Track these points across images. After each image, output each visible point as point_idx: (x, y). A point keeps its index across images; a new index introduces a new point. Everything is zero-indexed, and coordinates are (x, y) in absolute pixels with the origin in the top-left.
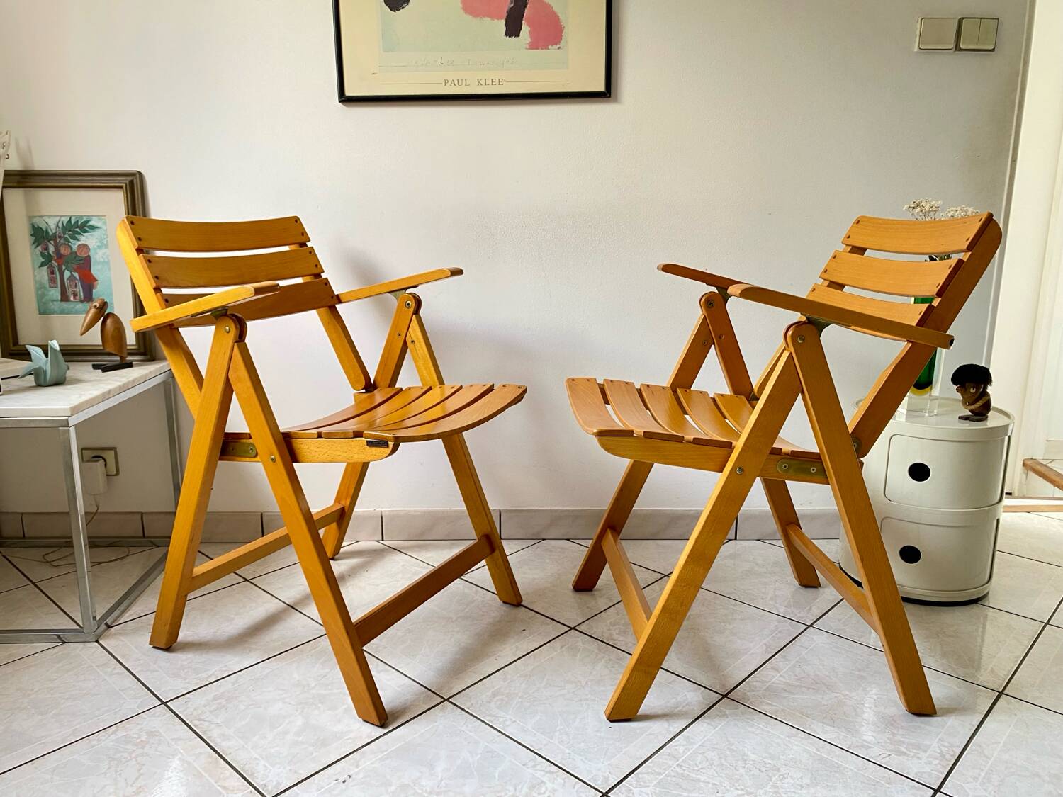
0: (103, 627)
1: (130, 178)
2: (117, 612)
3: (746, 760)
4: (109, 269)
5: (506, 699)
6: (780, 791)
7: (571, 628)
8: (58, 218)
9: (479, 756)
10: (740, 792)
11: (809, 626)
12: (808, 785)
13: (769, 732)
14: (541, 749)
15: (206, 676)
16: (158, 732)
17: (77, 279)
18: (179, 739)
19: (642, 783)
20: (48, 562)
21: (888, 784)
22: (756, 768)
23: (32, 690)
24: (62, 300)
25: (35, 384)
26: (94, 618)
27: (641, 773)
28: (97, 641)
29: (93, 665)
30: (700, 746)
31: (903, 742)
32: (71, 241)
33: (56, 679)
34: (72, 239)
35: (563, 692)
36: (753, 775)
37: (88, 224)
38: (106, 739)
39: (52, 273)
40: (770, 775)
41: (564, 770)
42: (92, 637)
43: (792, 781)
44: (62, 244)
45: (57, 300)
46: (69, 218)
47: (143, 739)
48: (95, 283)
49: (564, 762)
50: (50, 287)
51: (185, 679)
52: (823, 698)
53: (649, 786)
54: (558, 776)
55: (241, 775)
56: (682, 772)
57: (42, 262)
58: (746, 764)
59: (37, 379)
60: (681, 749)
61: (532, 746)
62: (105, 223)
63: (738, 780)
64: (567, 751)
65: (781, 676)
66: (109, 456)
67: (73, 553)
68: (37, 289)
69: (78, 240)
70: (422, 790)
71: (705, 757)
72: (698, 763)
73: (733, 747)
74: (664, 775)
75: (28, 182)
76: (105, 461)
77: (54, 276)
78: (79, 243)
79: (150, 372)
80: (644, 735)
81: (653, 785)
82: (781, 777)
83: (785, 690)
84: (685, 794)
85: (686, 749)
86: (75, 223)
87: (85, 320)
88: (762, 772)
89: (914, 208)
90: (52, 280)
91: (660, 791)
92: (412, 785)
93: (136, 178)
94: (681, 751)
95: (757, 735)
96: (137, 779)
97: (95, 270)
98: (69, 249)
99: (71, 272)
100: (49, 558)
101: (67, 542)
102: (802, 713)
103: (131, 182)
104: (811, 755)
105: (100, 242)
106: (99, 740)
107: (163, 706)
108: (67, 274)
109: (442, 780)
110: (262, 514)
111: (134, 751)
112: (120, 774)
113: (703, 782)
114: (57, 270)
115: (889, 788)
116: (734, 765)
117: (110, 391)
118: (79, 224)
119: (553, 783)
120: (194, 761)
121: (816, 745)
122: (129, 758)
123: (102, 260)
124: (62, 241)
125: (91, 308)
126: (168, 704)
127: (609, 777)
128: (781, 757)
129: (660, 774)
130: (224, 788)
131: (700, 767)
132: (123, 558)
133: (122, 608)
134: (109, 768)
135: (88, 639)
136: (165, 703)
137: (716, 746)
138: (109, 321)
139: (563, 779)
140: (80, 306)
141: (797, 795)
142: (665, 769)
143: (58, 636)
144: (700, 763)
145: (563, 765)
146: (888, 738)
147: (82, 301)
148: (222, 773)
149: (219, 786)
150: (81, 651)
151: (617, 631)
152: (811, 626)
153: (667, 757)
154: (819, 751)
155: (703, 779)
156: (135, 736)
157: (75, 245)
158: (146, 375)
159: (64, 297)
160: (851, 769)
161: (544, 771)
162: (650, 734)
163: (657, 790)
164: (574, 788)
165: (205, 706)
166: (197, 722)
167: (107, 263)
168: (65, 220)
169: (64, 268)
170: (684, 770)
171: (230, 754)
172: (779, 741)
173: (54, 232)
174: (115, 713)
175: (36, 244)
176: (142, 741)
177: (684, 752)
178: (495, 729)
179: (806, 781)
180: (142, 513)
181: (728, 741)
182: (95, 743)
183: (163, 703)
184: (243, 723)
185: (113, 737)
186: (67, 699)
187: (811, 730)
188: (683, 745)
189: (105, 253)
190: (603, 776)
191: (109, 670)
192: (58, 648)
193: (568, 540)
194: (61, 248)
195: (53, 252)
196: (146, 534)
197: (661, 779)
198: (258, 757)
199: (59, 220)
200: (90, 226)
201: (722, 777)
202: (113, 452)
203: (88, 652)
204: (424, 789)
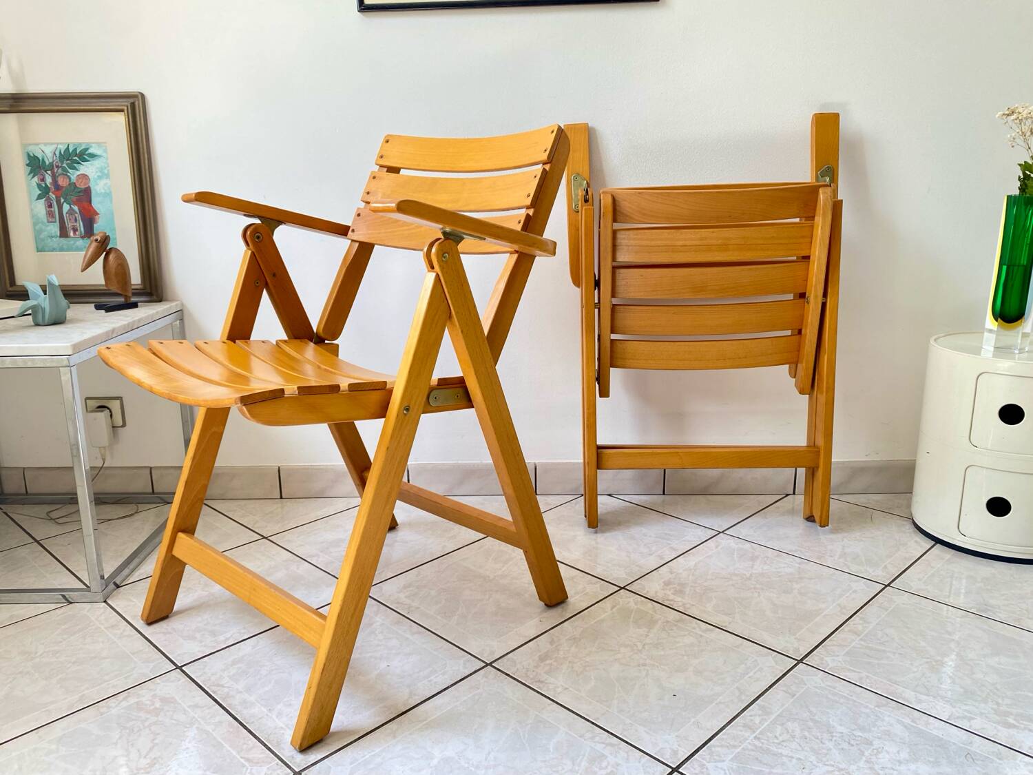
0: (112, 586)
1: (131, 100)
2: (126, 571)
3: (833, 733)
4: (111, 201)
5: (555, 664)
6: (876, 767)
7: (621, 588)
8: (55, 146)
9: (529, 726)
10: (831, 769)
11: (886, 586)
12: (907, 761)
13: (855, 701)
14: (598, 718)
15: (224, 638)
16: (173, 698)
17: (77, 213)
18: (196, 706)
19: (715, 757)
20: (51, 519)
21: (1000, 759)
22: (845, 741)
23: (36, 653)
24: (61, 236)
25: (33, 324)
26: (102, 577)
27: (714, 746)
28: (105, 602)
29: (102, 627)
30: (778, 716)
31: (1012, 714)
32: (70, 171)
33: (61, 642)
34: (71, 169)
35: (619, 656)
36: (842, 749)
37: (87, 153)
38: (116, 706)
39: (50, 206)
40: (862, 748)
41: (627, 742)
42: (100, 597)
43: (887, 756)
44: (59, 175)
45: (57, 237)
46: (66, 146)
47: (158, 705)
48: (97, 217)
49: (625, 733)
50: (48, 222)
51: (201, 642)
52: (912, 664)
53: (724, 761)
54: (620, 749)
55: (265, 745)
56: (761, 745)
57: (40, 194)
58: (832, 736)
59: (34, 319)
60: (757, 720)
61: (587, 715)
62: (105, 151)
63: (826, 754)
64: (628, 721)
65: (861, 639)
66: (115, 406)
67: (78, 510)
68: (35, 224)
69: (77, 170)
70: (468, 763)
71: (786, 729)
72: (777, 734)
73: (816, 718)
74: (741, 748)
75: (22, 106)
76: (111, 411)
77: (53, 209)
78: (78, 173)
79: (157, 312)
80: (714, 704)
81: (729, 758)
82: (875, 751)
83: (868, 655)
84: (767, 770)
85: (762, 719)
86: (73, 151)
87: (85, 256)
88: (852, 745)
89: (1008, 115)
90: (50, 214)
91: (739, 767)
92: (457, 758)
93: (138, 100)
94: (757, 722)
95: (841, 704)
96: (151, 749)
97: (96, 204)
98: (68, 180)
99: (70, 205)
100: (54, 515)
101: (72, 498)
102: (890, 680)
103: (133, 104)
104: (905, 727)
105: (101, 172)
106: (109, 707)
107: (178, 670)
108: (66, 207)
109: (489, 753)
110: (279, 468)
111: (147, 719)
112: (132, 745)
113: (786, 756)
114: (55, 203)
115: (1000, 764)
116: (820, 737)
117: (113, 331)
118: (78, 151)
119: (616, 757)
120: (213, 731)
121: (911, 717)
122: (142, 726)
123: (103, 191)
124: (60, 171)
125: (92, 242)
126: (183, 668)
127: (678, 751)
128: (873, 729)
129: (734, 747)
130: (248, 760)
131: (781, 739)
132: (132, 515)
133: (131, 566)
134: (120, 738)
135: (95, 599)
136: (180, 668)
137: (796, 717)
138: (111, 257)
139: (627, 753)
140: (80, 242)
141: (895, 772)
142: (740, 742)
143: (64, 596)
144: (780, 735)
145: (626, 736)
146: (992, 709)
147: (83, 237)
148: (245, 744)
149: (242, 758)
150: (88, 611)
151: (672, 591)
152: (889, 585)
153: (741, 728)
154: (915, 722)
155: (785, 752)
156: (148, 702)
157: (74, 175)
158: (152, 315)
159: (64, 233)
160: (954, 743)
161: (603, 743)
162: (720, 703)
163: (735, 765)
164: (640, 762)
165: (223, 670)
166: (214, 688)
167: (108, 195)
168: (63, 148)
169: (62, 200)
170: (763, 743)
171: (253, 722)
172: (868, 711)
173: (51, 161)
174: (126, 678)
175: (32, 175)
176: (156, 708)
177: (760, 723)
178: (545, 696)
179: (904, 755)
180: (151, 468)
181: (810, 711)
182: (104, 710)
183: (177, 667)
184: (267, 689)
185: (124, 704)
186: (74, 663)
187: (904, 699)
188: (759, 716)
189: (105, 184)
190: (670, 749)
191: (119, 632)
192: (64, 608)
193: (609, 495)
194: (59, 178)
195: (51, 184)
196: (155, 491)
197: (739, 753)
198: (283, 726)
199: (57, 148)
200: (90, 154)
201: (807, 751)
202: (118, 401)
203: (96, 613)
204: (471, 762)
